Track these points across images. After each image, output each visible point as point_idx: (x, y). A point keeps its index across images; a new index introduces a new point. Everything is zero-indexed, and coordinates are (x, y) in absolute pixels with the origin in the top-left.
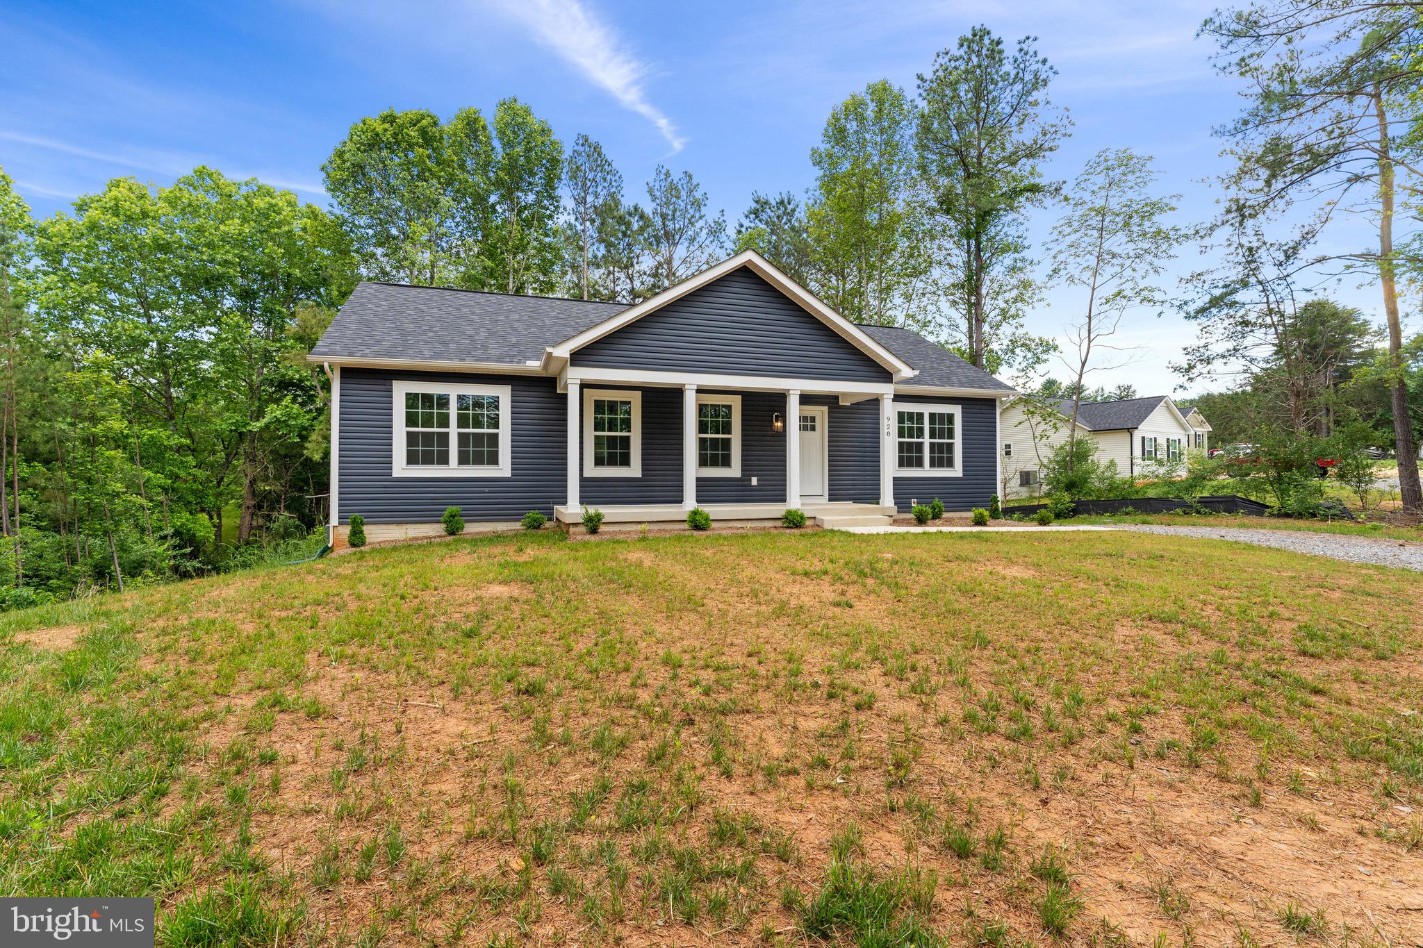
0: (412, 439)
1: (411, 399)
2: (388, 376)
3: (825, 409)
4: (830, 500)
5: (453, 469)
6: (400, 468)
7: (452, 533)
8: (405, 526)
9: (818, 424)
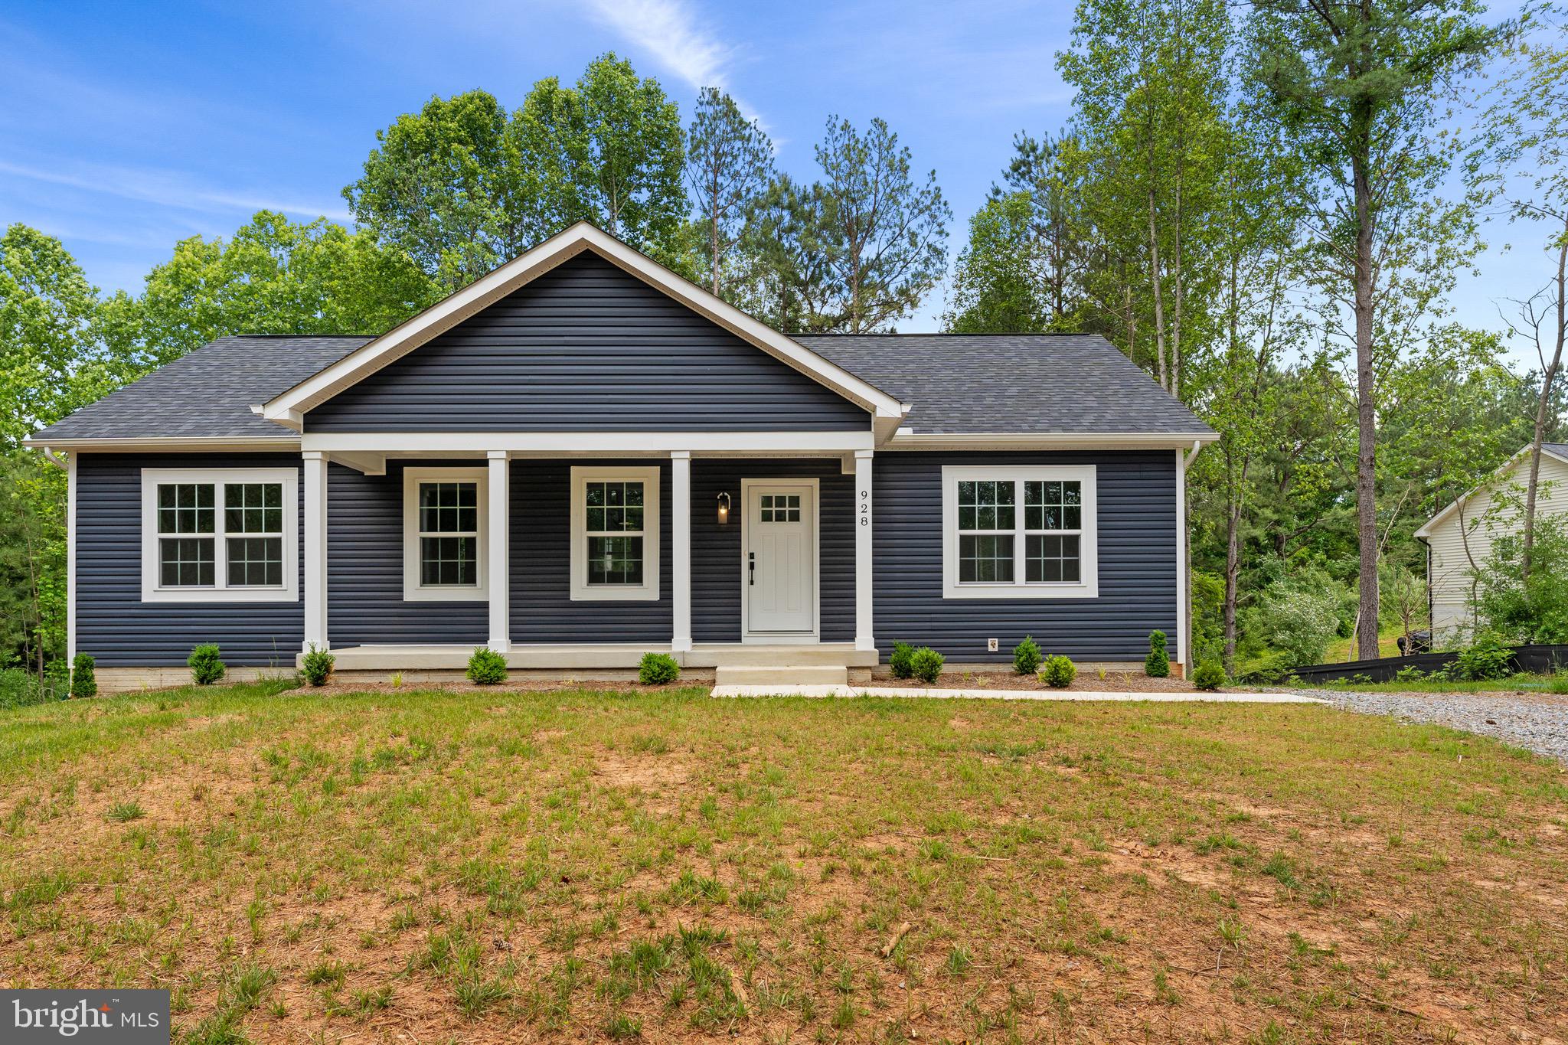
0: (168, 549)
1: (166, 493)
2: (133, 462)
3: (815, 482)
4: (823, 639)
5: (221, 592)
6: (152, 590)
7: (203, 680)
8: (159, 671)
9: (803, 509)
